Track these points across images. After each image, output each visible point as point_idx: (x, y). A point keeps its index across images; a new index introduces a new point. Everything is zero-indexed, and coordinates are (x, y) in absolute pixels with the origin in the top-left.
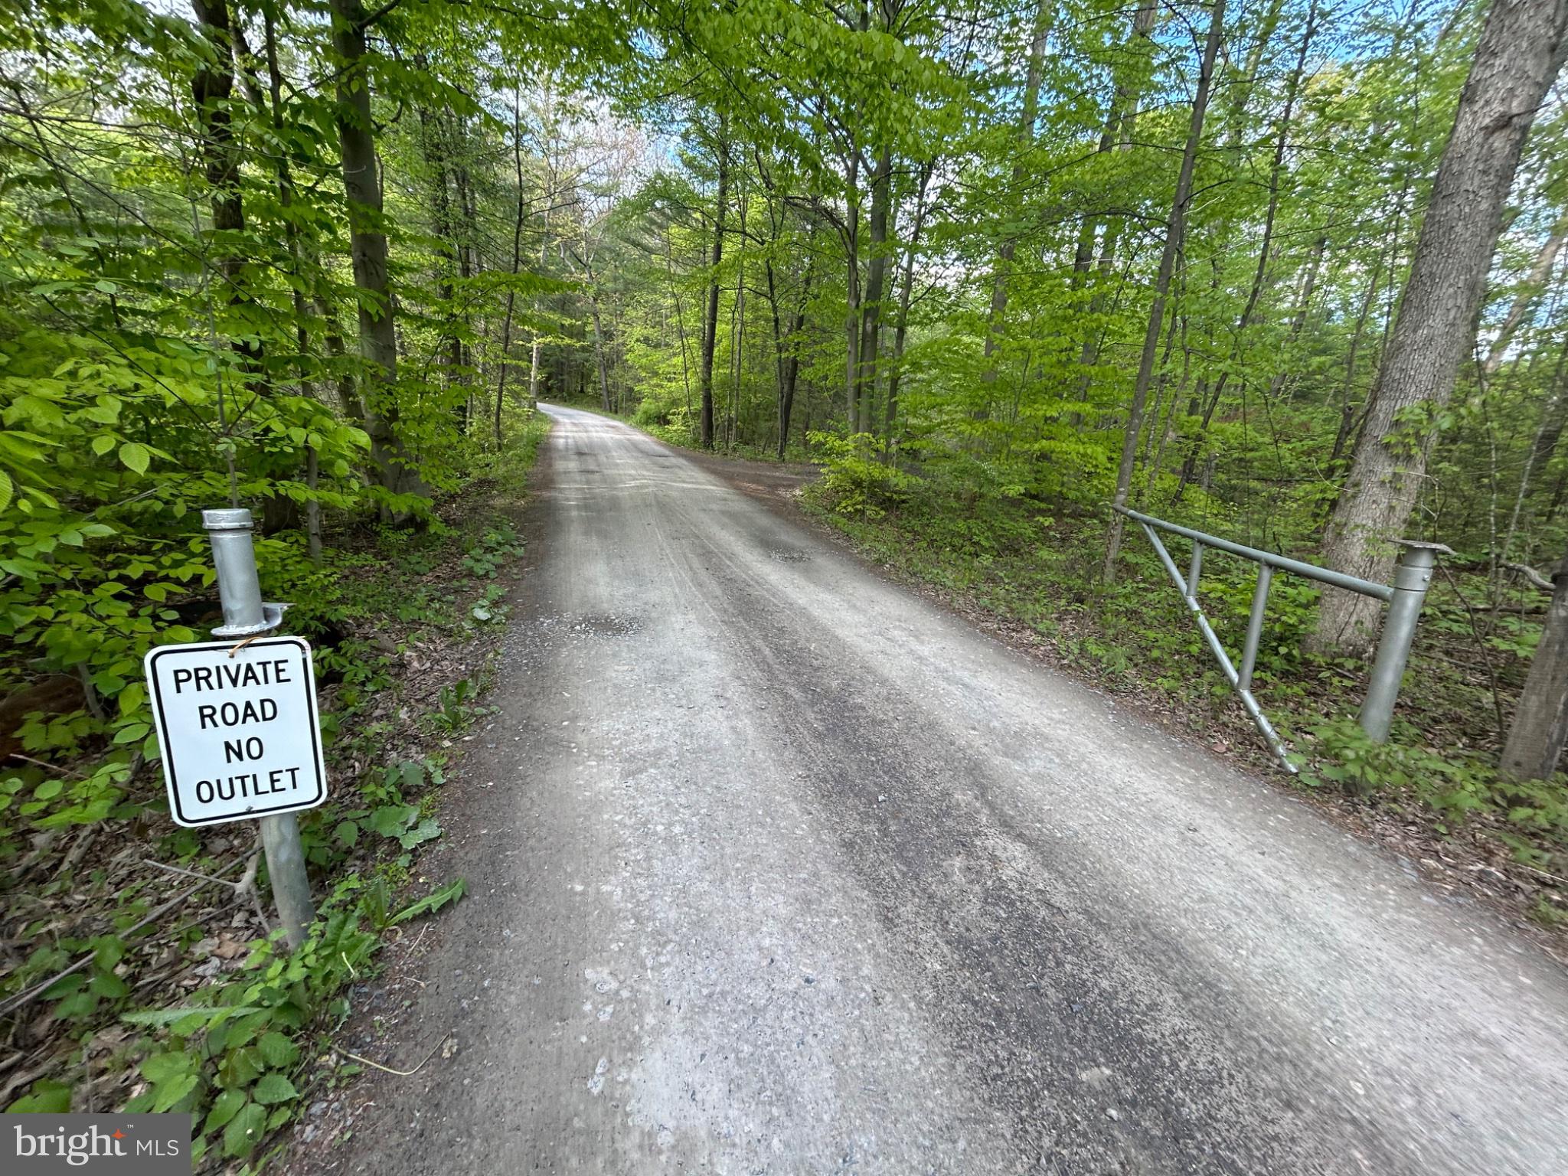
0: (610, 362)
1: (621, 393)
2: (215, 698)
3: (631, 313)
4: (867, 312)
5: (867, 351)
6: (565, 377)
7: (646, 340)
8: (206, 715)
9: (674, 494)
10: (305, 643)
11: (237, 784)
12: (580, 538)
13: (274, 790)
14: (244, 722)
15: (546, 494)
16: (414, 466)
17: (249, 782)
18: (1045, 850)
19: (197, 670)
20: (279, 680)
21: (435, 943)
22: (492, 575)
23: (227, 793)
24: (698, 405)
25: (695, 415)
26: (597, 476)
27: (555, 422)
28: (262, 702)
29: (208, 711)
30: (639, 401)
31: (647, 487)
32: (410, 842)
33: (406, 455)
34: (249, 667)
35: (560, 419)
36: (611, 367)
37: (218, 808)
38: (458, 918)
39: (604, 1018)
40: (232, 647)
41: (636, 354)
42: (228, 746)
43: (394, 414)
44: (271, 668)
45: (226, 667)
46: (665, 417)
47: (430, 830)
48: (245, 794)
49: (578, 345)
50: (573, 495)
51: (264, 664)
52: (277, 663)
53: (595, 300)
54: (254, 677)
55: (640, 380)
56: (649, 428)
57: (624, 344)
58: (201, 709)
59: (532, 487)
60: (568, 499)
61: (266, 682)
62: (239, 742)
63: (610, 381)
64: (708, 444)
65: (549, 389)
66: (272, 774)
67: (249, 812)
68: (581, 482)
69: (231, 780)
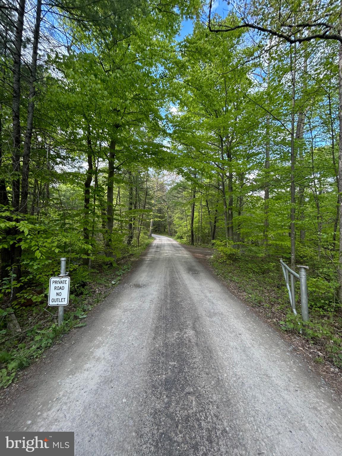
0: (170, 223)
1: (173, 231)
3: (176, 211)
4: (229, 209)
5: (230, 219)
9: (174, 257)
11: (57, 299)
13: (61, 302)
14: (60, 290)
15: (143, 257)
16: (112, 251)
17: (59, 299)
18: (198, 333)
19: (55, 281)
21: (78, 331)
22: (122, 275)
24: (190, 234)
25: (189, 236)
27: (155, 239)
28: (63, 287)
29: (55, 287)
30: (176, 233)
32: (81, 317)
33: (111, 249)
34: (62, 281)
36: (171, 225)
37: (54, 303)
38: (83, 329)
39: (97, 343)
40: (61, 278)
41: (176, 221)
42: (57, 293)
43: (110, 240)
45: (59, 281)
46: (182, 236)
47: (85, 316)
48: (58, 302)
49: (162, 220)
52: (66, 281)
53: (167, 209)
54: (62, 283)
55: (177, 228)
56: (177, 240)
57: (173, 219)
59: (141, 256)
60: (148, 259)
61: (64, 284)
63: (170, 228)
64: (193, 244)
65: (156, 231)
66: (62, 299)
67: (58, 305)
68: (153, 254)
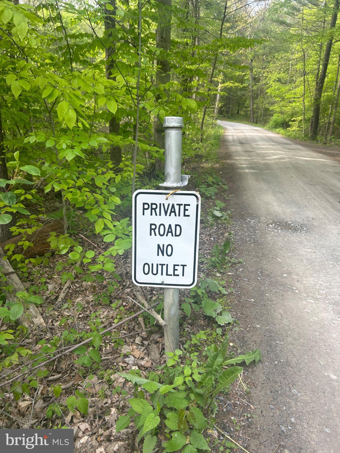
1: (260, 112)
2: (158, 220)
6: (231, 106)
7: (279, 80)
8: (153, 228)
9: (302, 163)
10: (199, 196)
11: (160, 267)
12: (254, 183)
13: (174, 275)
14: (167, 235)
15: (229, 161)
17: (165, 267)
19: (152, 204)
20: (185, 215)
23: (155, 272)
24: (310, 114)
25: (306, 121)
26: (253, 153)
27: (226, 129)
28: (176, 225)
29: (153, 227)
30: (272, 115)
31: (284, 158)
32: (221, 322)
34: (173, 205)
35: (227, 127)
36: (257, 98)
37: (150, 278)
40: (168, 194)
42: (159, 246)
44: (182, 207)
45: (163, 204)
46: (287, 123)
48: (162, 274)
49: (241, 86)
50: (243, 162)
51: (180, 205)
52: (185, 205)
53: (252, 61)
54: (175, 212)
55: (273, 104)
56: (277, 130)
57: (266, 84)
58: (151, 225)
59: (221, 158)
60: (241, 164)
61: (179, 215)
62: (163, 245)
63: (255, 106)
64: (314, 138)
66: (175, 265)
67: (162, 284)
68: (246, 156)
69: (157, 265)
